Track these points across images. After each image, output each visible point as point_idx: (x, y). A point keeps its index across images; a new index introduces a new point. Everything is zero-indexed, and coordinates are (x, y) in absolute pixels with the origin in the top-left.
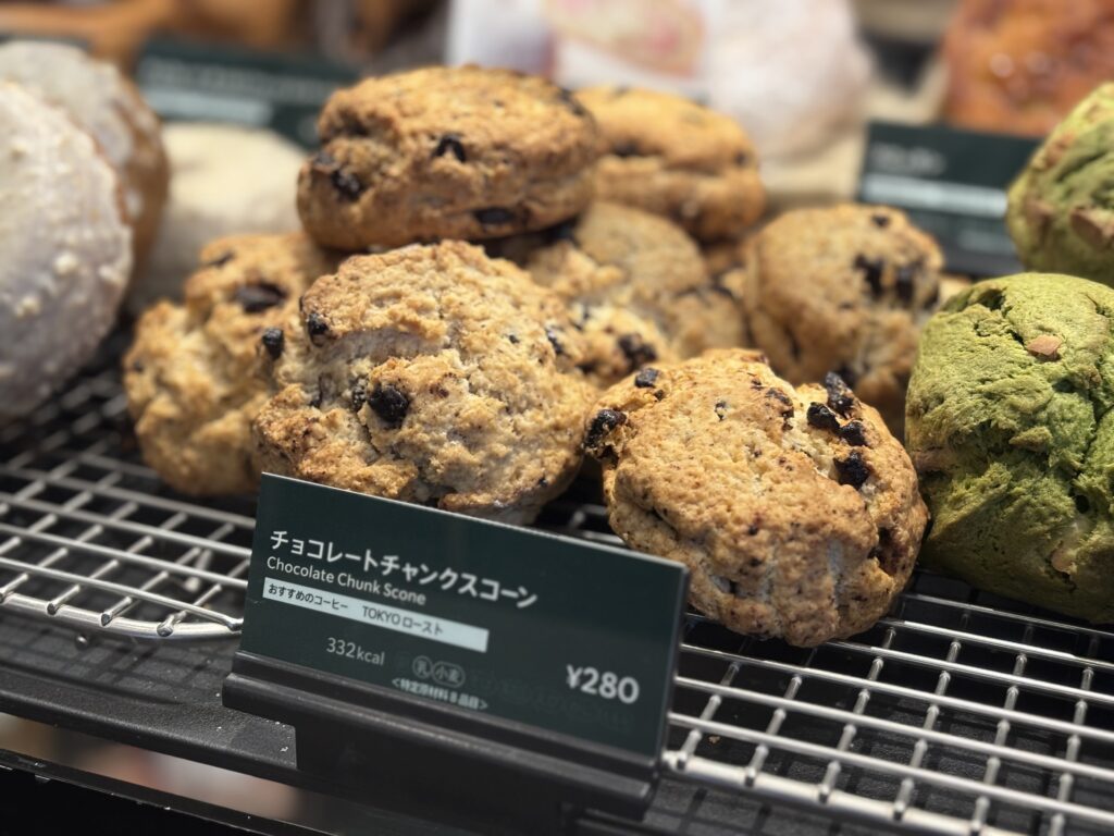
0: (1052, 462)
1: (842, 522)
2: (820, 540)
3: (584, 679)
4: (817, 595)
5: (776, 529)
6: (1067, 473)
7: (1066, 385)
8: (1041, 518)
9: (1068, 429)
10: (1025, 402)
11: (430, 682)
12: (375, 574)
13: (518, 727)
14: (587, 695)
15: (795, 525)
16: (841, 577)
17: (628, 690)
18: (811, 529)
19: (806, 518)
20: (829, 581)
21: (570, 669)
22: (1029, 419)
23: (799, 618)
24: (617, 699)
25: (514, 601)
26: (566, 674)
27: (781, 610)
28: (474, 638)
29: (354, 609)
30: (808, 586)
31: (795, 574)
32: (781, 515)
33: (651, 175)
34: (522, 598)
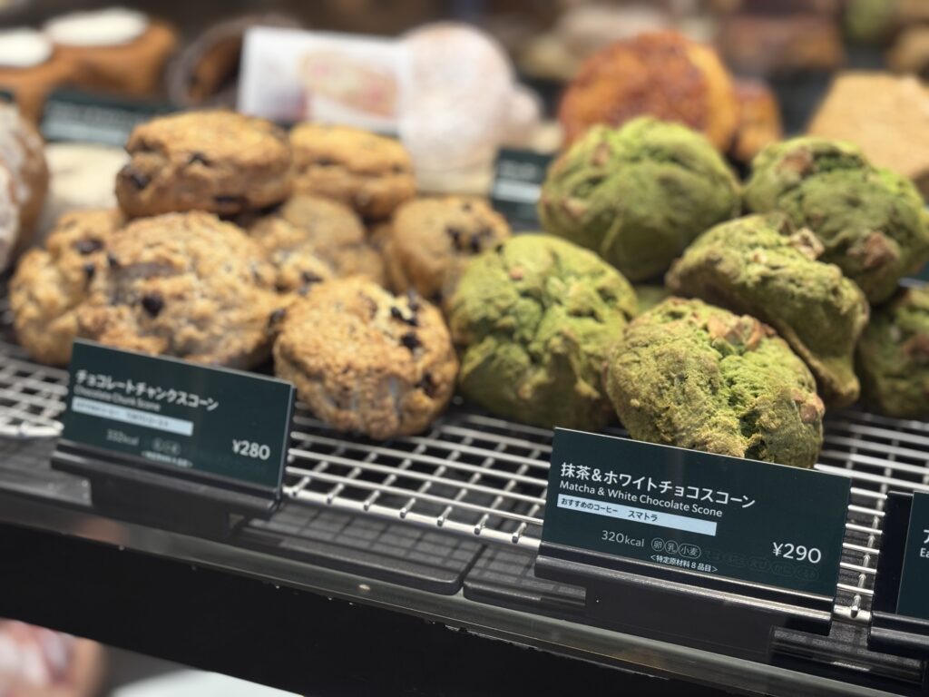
0: (517, 336)
1: (396, 368)
2: (385, 378)
3: (242, 447)
4: (382, 408)
5: (358, 371)
6: (524, 343)
7: (525, 294)
8: (510, 367)
9: (524, 319)
10: (503, 304)
11: (162, 453)
12: (133, 394)
13: (207, 474)
14: (243, 456)
15: (369, 369)
16: (398, 399)
17: (264, 452)
18: (379, 371)
19: (375, 364)
20: (390, 401)
21: (235, 442)
22: (505, 313)
23: (374, 420)
24: (258, 458)
25: (205, 407)
26: (232, 445)
27: (364, 416)
28: (184, 428)
29: (122, 414)
30: (377, 403)
31: (369, 396)
32: (362, 363)
33: (338, 179)
34: (210, 404)
